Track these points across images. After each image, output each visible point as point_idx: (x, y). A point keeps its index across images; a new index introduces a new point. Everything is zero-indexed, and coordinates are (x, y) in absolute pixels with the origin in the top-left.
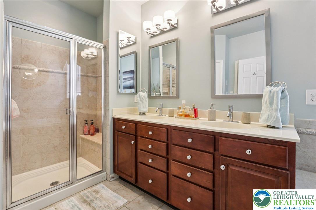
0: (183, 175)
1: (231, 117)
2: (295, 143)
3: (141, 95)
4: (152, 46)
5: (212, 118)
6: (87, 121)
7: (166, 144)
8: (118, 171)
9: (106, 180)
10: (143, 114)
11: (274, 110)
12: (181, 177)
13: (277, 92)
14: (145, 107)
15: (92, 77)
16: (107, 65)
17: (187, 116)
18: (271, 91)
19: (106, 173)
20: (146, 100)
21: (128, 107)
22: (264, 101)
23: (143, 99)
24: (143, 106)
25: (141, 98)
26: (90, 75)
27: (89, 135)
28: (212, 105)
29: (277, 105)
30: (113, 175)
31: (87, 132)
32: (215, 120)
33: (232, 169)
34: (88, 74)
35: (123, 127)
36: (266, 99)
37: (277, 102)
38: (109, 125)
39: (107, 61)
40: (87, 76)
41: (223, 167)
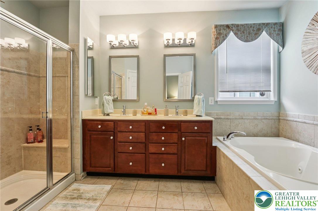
0: (158, 151)
1: (177, 113)
2: (212, 121)
3: (107, 98)
4: (113, 56)
5: (167, 114)
6: (31, 127)
7: (144, 133)
8: (91, 168)
9: (75, 180)
10: (108, 115)
11: (200, 107)
12: (157, 152)
13: (201, 98)
14: (111, 108)
15: (34, 76)
16: (76, 69)
17: (150, 114)
18: (198, 98)
19: (74, 174)
20: (111, 103)
21: (92, 109)
22: (195, 103)
23: (109, 102)
24: (110, 108)
25: (107, 101)
26: (32, 74)
27: (35, 142)
28: (166, 106)
29: (202, 105)
30: (83, 174)
31: (33, 140)
32: (168, 115)
33: (188, 139)
34: (31, 73)
35: (100, 127)
36: (196, 102)
37: (202, 103)
38: (80, 126)
39: (76, 65)
40: (29, 75)
41: (183, 139)
